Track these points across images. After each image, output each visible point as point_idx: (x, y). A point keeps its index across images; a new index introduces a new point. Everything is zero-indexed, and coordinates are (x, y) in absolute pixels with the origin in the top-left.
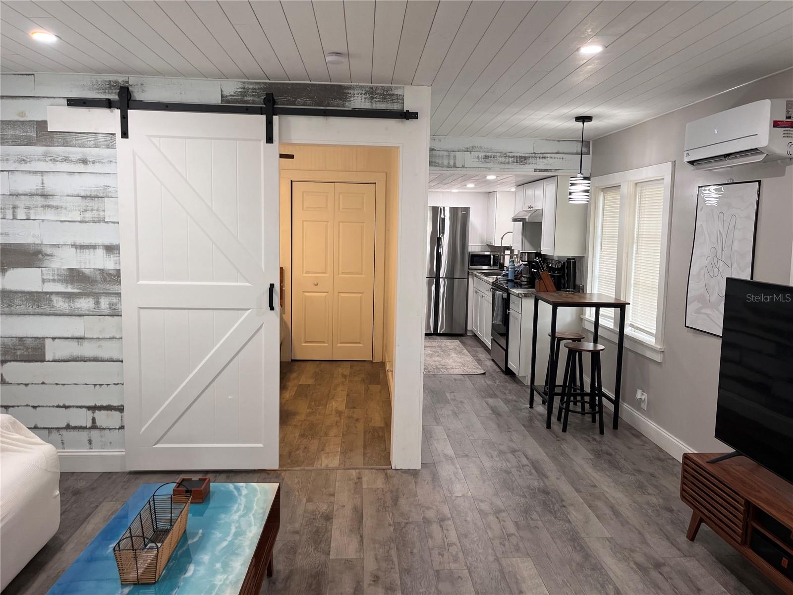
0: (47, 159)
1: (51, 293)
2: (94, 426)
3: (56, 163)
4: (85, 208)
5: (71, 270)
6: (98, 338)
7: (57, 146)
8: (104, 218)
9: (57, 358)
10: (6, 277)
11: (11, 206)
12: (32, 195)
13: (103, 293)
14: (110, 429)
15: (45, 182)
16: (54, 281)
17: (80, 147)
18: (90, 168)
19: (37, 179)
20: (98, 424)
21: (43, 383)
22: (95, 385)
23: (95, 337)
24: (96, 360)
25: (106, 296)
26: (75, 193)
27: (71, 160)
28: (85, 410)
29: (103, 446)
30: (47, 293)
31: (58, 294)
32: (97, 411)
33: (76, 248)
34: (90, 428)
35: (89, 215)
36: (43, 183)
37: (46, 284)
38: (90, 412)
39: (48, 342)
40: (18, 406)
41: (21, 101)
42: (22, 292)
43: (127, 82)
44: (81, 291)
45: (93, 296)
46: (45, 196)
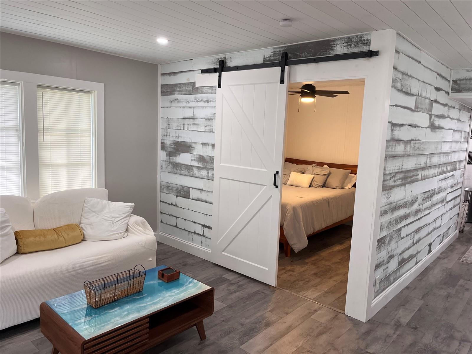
0: (195, 101)
1: (193, 166)
2: (203, 236)
3: (198, 102)
4: (206, 125)
5: (200, 155)
6: (207, 191)
7: (199, 94)
8: (213, 130)
9: (193, 198)
10: (180, 157)
11: (183, 124)
12: (190, 118)
13: (210, 168)
14: (209, 238)
15: (194, 112)
16: (194, 160)
17: (206, 94)
18: (210, 104)
19: (191, 110)
20: (205, 234)
21: (188, 209)
22: (205, 214)
23: (206, 190)
24: (206, 202)
25: (211, 170)
26: (203, 117)
27: (203, 101)
28: (201, 226)
29: (206, 246)
30: (192, 166)
31: (195, 167)
32: (205, 228)
33: (202, 145)
34: (202, 236)
35: (208, 129)
36: (193, 113)
37: (192, 161)
38: (202, 227)
39: (191, 189)
40: (180, 218)
41: (188, 73)
42: (184, 165)
43: (225, 58)
44: (203, 166)
45: (207, 169)
46: (194, 119)
